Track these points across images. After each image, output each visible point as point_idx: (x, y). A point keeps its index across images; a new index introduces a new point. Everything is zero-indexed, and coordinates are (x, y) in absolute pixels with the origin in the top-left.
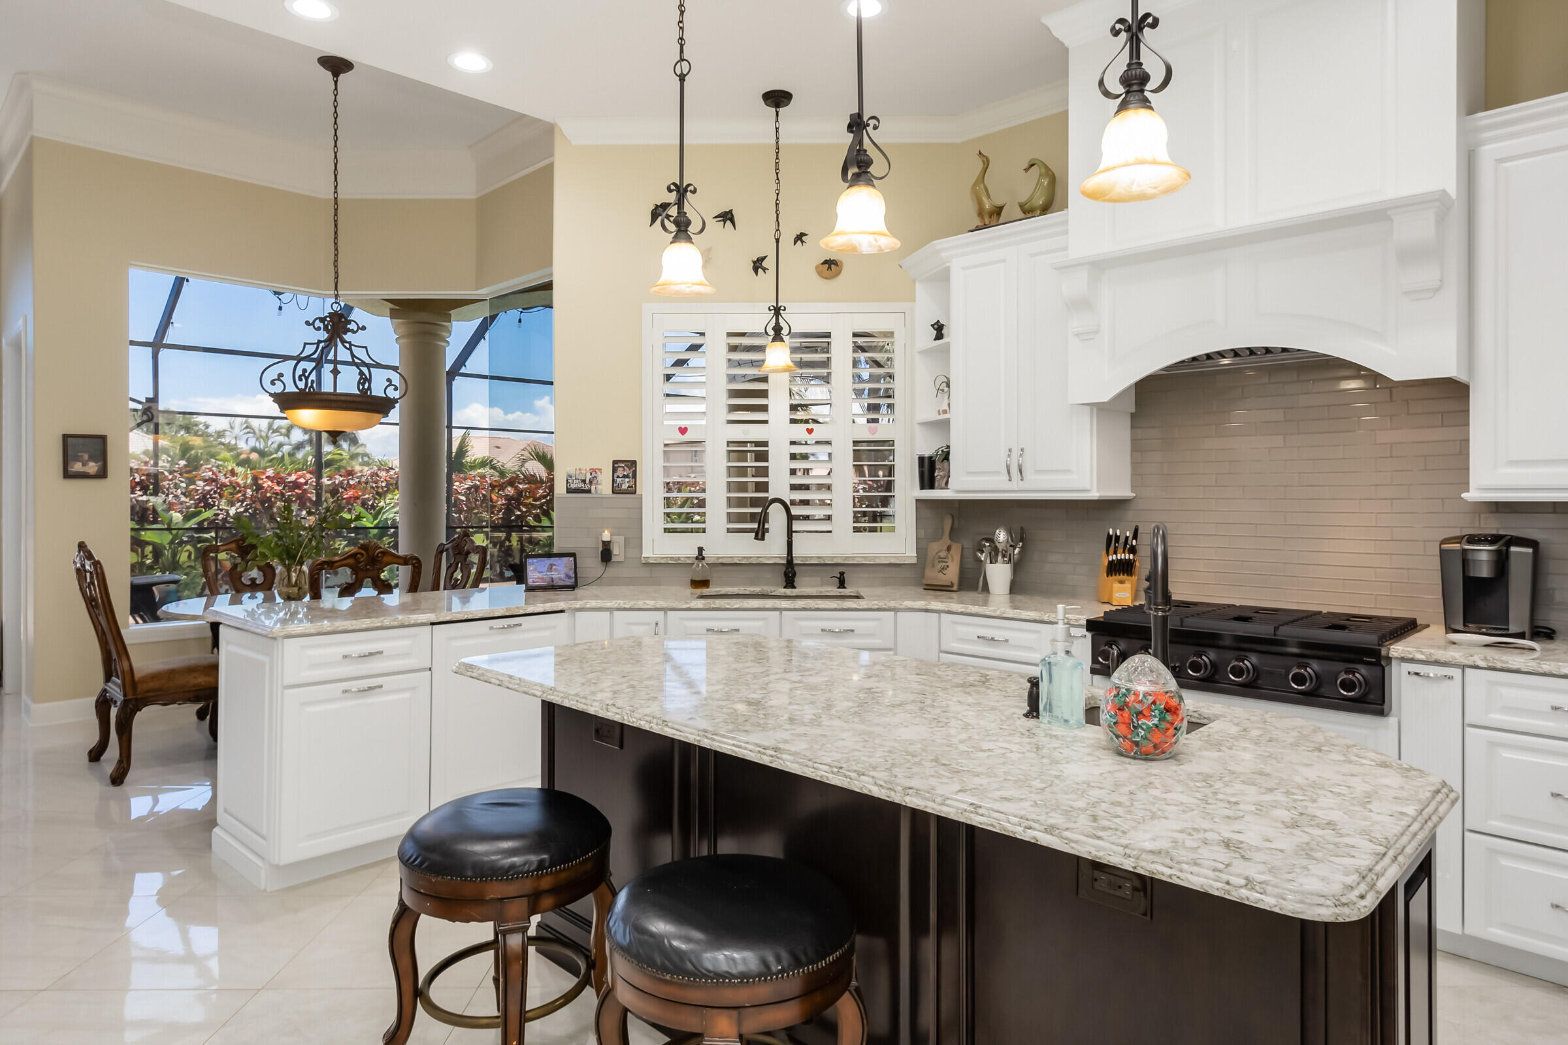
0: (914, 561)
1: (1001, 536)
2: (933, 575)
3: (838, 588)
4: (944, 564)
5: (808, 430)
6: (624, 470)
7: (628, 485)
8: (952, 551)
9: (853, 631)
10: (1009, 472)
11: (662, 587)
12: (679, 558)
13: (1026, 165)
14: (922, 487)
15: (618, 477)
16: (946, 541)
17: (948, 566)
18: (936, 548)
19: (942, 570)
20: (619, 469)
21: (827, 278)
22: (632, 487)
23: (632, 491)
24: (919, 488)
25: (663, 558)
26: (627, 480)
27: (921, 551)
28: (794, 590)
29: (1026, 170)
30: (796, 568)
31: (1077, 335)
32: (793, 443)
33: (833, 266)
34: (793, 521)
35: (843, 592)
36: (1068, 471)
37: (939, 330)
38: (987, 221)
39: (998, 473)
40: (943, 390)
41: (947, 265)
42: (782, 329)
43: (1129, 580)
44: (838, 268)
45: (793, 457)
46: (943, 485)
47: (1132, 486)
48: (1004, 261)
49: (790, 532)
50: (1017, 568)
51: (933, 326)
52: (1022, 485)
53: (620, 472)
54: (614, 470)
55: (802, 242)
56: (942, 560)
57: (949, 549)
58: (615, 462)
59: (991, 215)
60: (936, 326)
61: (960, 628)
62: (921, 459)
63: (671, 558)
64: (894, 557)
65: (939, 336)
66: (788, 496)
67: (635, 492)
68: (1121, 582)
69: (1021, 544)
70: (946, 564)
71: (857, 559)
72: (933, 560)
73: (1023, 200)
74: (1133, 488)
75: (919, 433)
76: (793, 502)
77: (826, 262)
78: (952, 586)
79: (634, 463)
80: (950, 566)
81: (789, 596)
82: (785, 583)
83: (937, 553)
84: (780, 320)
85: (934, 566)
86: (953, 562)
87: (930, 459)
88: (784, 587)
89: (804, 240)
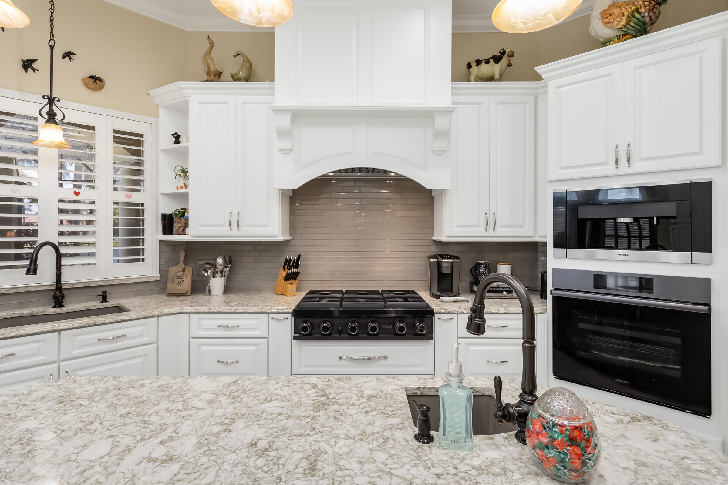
0: (158, 279)
1: (220, 261)
2: (172, 287)
3: (102, 302)
4: (180, 280)
5: (75, 192)
8: (186, 271)
9: (125, 336)
10: (230, 225)
13: (235, 54)
14: (165, 233)
16: (182, 265)
17: (183, 281)
18: (173, 270)
21: (92, 89)
24: (162, 233)
27: (163, 272)
28: (63, 309)
29: (235, 56)
30: (64, 292)
31: (280, 150)
32: (61, 201)
33: (98, 81)
34: (62, 258)
35: (106, 305)
36: (266, 226)
37: (177, 139)
38: (213, 78)
39: (223, 226)
40: (180, 175)
41: (186, 98)
42: (56, 115)
43: (294, 282)
44: (101, 83)
45: (61, 211)
46: (181, 232)
47: (290, 233)
48: (226, 103)
49: (59, 266)
50: (229, 279)
51: (173, 135)
52: (238, 233)
55: (70, 59)
56: (179, 277)
57: (184, 270)
59: (215, 75)
60: (175, 135)
61: (204, 322)
62: (164, 216)
64: (144, 277)
65: (177, 142)
66: (56, 240)
68: (291, 284)
69: (230, 265)
70: (182, 280)
71: (115, 281)
72: (173, 277)
73: (234, 72)
74: (291, 234)
75: (162, 200)
76: (61, 244)
77: (92, 77)
78: (187, 293)
80: (185, 281)
81: (59, 314)
82: (54, 304)
83: (175, 274)
84: (54, 108)
85: (173, 282)
86: (186, 277)
87: (170, 216)
88: (53, 307)
89: (72, 57)
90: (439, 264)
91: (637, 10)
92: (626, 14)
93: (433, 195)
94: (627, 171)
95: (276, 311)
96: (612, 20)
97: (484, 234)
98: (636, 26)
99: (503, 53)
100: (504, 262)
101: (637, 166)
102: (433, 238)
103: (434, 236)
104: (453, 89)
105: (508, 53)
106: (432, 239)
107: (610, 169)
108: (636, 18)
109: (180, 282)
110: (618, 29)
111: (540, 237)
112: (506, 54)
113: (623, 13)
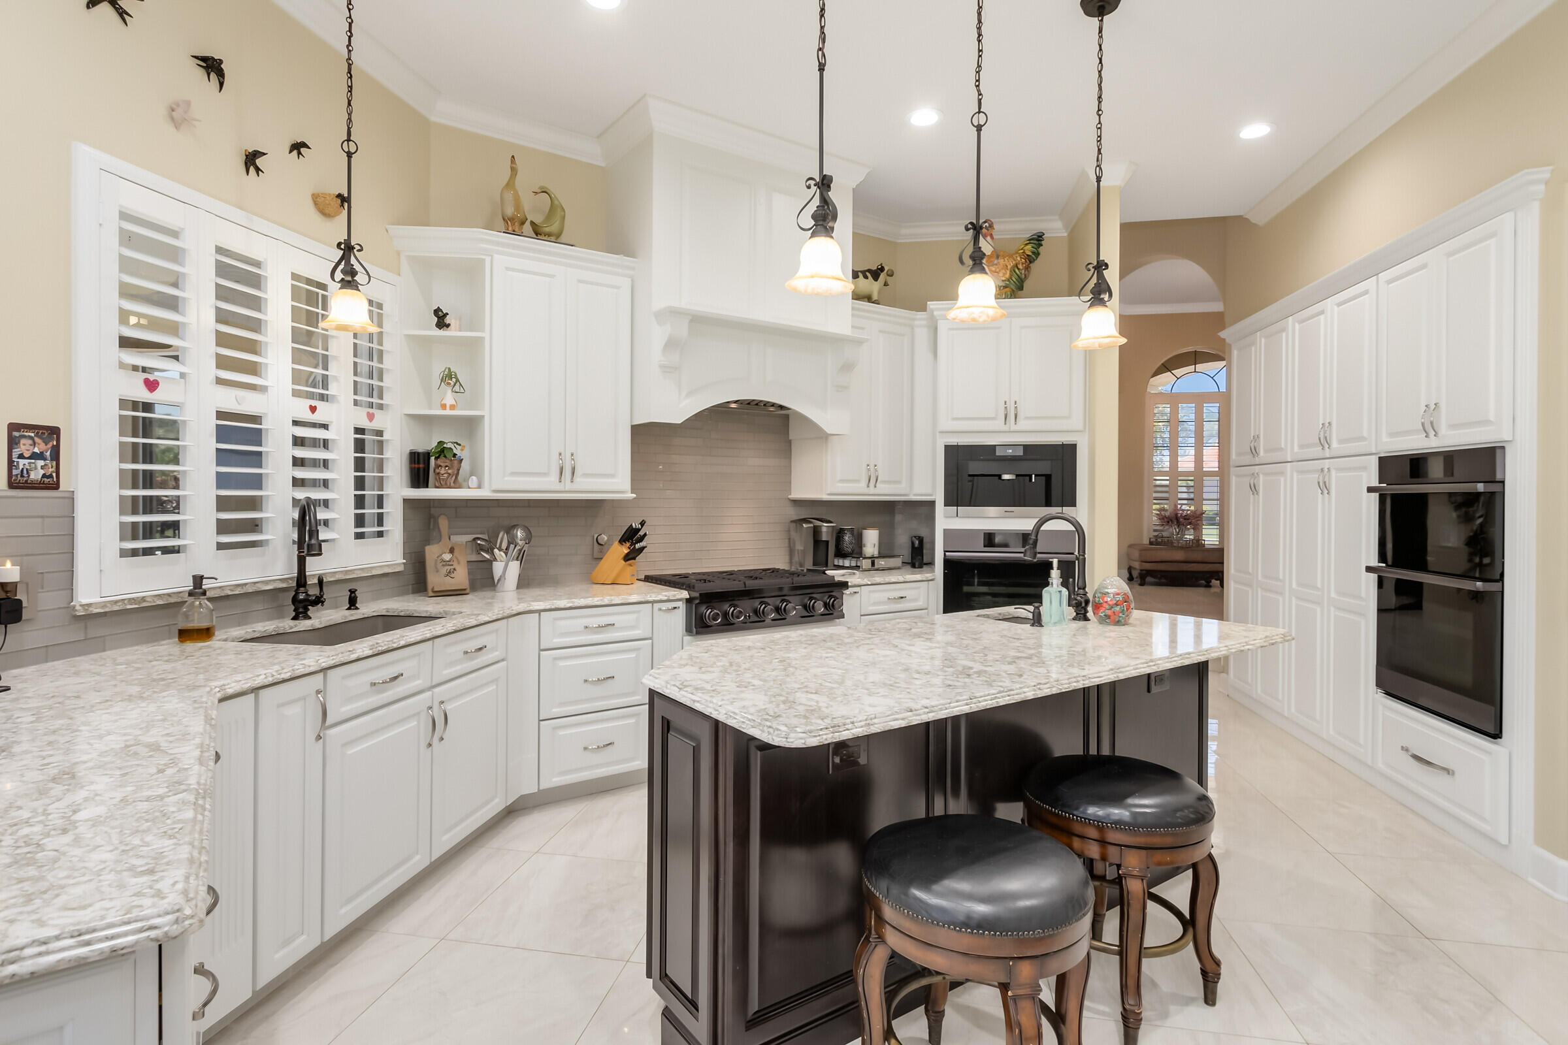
0: (401, 568)
2: (437, 581)
4: (449, 568)
5: (311, 406)
6: (34, 444)
7: (42, 472)
9: (485, 647)
10: (561, 473)
11: (108, 653)
12: (143, 599)
13: (538, 189)
14: (414, 485)
15: (21, 456)
16: (446, 542)
17: (454, 569)
18: (434, 550)
19: (449, 574)
20: (23, 441)
21: (325, 215)
22: (51, 476)
23: (51, 483)
24: (408, 486)
25: (116, 602)
26: (40, 463)
28: (307, 622)
29: (536, 193)
32: (296, 423)
38: (516, 228)
39: (546, 473)
40: (448, 383)
45: (296, 442)
49: (303, 543)
50: (523, 562)
52: (575, 487)
53: (25, 447)
54: (12, 443)
55: (299, 153)
56: (446, 563)
58: (13, 427)
62: (411, 456)
63: (132, 601)
67: (56, 486)
68: (631, 565)
70: (452, 567)
71: (355, 572)
72: (436, 564)
75: (406, 424)
77: (339, 196)
78: (465, 589)
79: (54, 432)
80: (457, 569)
81: (319, 629)
82: (294, 614)
83: (438, 557)
84: (353, 261)
85: (437, 571)
86: (459, 563)
87: (427, 455)
88: (292, 619)
89: (302, 152)
90: (816, 531)
91: (1016, 266)
92: (1009, 267)
93: (790, 438)
94: (1014, 428)
95: (665, 598)
96: (998, 270)
97: (866, 491)
98: (1017, 283)
99: (882, 269)
100: (872, 527)
101: (1023, 424)
102: (790, 497)
103: (791, 494)
104: (853, 309)
105: (888, 271)
106: (789, 499)
107: (999, 424)
108: (1016, 273)
109: (450, 572)
110: (1003, 281)
111: (915, 495)
112: (885, 271)
113: (1007, 266)
